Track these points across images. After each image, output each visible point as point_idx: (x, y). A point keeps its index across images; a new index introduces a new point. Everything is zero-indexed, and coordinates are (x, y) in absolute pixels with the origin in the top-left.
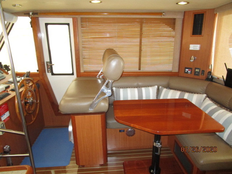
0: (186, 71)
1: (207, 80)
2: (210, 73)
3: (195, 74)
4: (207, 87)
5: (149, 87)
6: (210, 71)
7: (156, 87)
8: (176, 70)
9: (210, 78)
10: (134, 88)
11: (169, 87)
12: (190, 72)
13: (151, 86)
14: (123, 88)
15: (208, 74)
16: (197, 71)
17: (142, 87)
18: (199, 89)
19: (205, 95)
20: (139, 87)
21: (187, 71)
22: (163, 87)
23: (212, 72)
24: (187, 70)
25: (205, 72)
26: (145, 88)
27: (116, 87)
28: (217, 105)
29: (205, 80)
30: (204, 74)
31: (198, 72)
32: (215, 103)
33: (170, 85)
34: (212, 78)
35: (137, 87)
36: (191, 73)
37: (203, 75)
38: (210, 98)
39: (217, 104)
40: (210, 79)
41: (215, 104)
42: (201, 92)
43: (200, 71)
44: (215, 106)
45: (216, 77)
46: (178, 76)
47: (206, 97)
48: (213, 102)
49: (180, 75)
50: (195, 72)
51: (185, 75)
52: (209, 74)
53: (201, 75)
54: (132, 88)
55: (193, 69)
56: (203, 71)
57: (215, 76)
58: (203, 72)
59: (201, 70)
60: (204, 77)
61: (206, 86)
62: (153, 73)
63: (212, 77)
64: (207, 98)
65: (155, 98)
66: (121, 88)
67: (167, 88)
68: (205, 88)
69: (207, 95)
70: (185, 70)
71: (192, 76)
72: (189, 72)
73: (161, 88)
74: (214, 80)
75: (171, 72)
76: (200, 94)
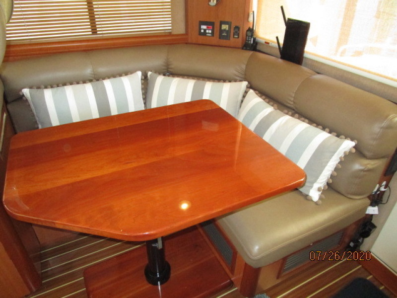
0: (202, 31)
1: (246, 49)
2: (251, 31)
3: (221, 37)
4: (247, 65)
5: (121, 75)
6: (251, 27)
7: (139, 74)
8: (181, 29)
9: (252, 42)
10: (84, 82)
11: (169, 72)
12: (210, 32)
13: (126, 74)
14: (52, 87)
15: (247, 36)
16: (225, 30)
17: (104, 79)
18: (231, 71)
19: (245, 84)
20: (98, 80)
21: (205, 30)
22: (156, 72)
23: (254, 29)
24: (204, 27)
25: (241, 29)
26: (113, 79)
27: (31, 88)
28: (272, 106)
29: (243, 49)
30: (238, 35)
31: (228, 32)
32: (267, 100)
33: (170, 67)
34: (256, 43)
35: (91, 81)
36: (213, 33)
37: (238, 37)
38: (258, 91)
39: (272, 103)
40: (252, 45)
41: (268, 103)
42: (238, 78)
43: (230, 27)
44: (268, 109)
45: (263, 41)
46: (186, 43)
47: (247, 87)
48: (264, 100)
49: (189, 41)
50: (221, 31)
51: (201, 39)
52: (249, 34)
53: (234, 37)
54: (78, 83)
55: (215, 25)
56: (237, 28)
57: (260, 38)
58: (237, 30)
59: (233, 26)
60: (239, 42)
61: (246, 63)
62: (129, 40)
63: (254, 39)
64: (251, 91)
65: (142, 107)
66: (46, 87)
67: (164, 75)
68: (244, 67)
69: (249, 83)
70: (200, 29)
71: (216, 40)
72: (207, 31)
73: (150, 75)
74: (258, 47)
75: (170, 34)
76: (236, 81)
